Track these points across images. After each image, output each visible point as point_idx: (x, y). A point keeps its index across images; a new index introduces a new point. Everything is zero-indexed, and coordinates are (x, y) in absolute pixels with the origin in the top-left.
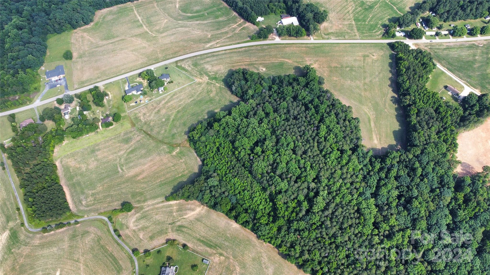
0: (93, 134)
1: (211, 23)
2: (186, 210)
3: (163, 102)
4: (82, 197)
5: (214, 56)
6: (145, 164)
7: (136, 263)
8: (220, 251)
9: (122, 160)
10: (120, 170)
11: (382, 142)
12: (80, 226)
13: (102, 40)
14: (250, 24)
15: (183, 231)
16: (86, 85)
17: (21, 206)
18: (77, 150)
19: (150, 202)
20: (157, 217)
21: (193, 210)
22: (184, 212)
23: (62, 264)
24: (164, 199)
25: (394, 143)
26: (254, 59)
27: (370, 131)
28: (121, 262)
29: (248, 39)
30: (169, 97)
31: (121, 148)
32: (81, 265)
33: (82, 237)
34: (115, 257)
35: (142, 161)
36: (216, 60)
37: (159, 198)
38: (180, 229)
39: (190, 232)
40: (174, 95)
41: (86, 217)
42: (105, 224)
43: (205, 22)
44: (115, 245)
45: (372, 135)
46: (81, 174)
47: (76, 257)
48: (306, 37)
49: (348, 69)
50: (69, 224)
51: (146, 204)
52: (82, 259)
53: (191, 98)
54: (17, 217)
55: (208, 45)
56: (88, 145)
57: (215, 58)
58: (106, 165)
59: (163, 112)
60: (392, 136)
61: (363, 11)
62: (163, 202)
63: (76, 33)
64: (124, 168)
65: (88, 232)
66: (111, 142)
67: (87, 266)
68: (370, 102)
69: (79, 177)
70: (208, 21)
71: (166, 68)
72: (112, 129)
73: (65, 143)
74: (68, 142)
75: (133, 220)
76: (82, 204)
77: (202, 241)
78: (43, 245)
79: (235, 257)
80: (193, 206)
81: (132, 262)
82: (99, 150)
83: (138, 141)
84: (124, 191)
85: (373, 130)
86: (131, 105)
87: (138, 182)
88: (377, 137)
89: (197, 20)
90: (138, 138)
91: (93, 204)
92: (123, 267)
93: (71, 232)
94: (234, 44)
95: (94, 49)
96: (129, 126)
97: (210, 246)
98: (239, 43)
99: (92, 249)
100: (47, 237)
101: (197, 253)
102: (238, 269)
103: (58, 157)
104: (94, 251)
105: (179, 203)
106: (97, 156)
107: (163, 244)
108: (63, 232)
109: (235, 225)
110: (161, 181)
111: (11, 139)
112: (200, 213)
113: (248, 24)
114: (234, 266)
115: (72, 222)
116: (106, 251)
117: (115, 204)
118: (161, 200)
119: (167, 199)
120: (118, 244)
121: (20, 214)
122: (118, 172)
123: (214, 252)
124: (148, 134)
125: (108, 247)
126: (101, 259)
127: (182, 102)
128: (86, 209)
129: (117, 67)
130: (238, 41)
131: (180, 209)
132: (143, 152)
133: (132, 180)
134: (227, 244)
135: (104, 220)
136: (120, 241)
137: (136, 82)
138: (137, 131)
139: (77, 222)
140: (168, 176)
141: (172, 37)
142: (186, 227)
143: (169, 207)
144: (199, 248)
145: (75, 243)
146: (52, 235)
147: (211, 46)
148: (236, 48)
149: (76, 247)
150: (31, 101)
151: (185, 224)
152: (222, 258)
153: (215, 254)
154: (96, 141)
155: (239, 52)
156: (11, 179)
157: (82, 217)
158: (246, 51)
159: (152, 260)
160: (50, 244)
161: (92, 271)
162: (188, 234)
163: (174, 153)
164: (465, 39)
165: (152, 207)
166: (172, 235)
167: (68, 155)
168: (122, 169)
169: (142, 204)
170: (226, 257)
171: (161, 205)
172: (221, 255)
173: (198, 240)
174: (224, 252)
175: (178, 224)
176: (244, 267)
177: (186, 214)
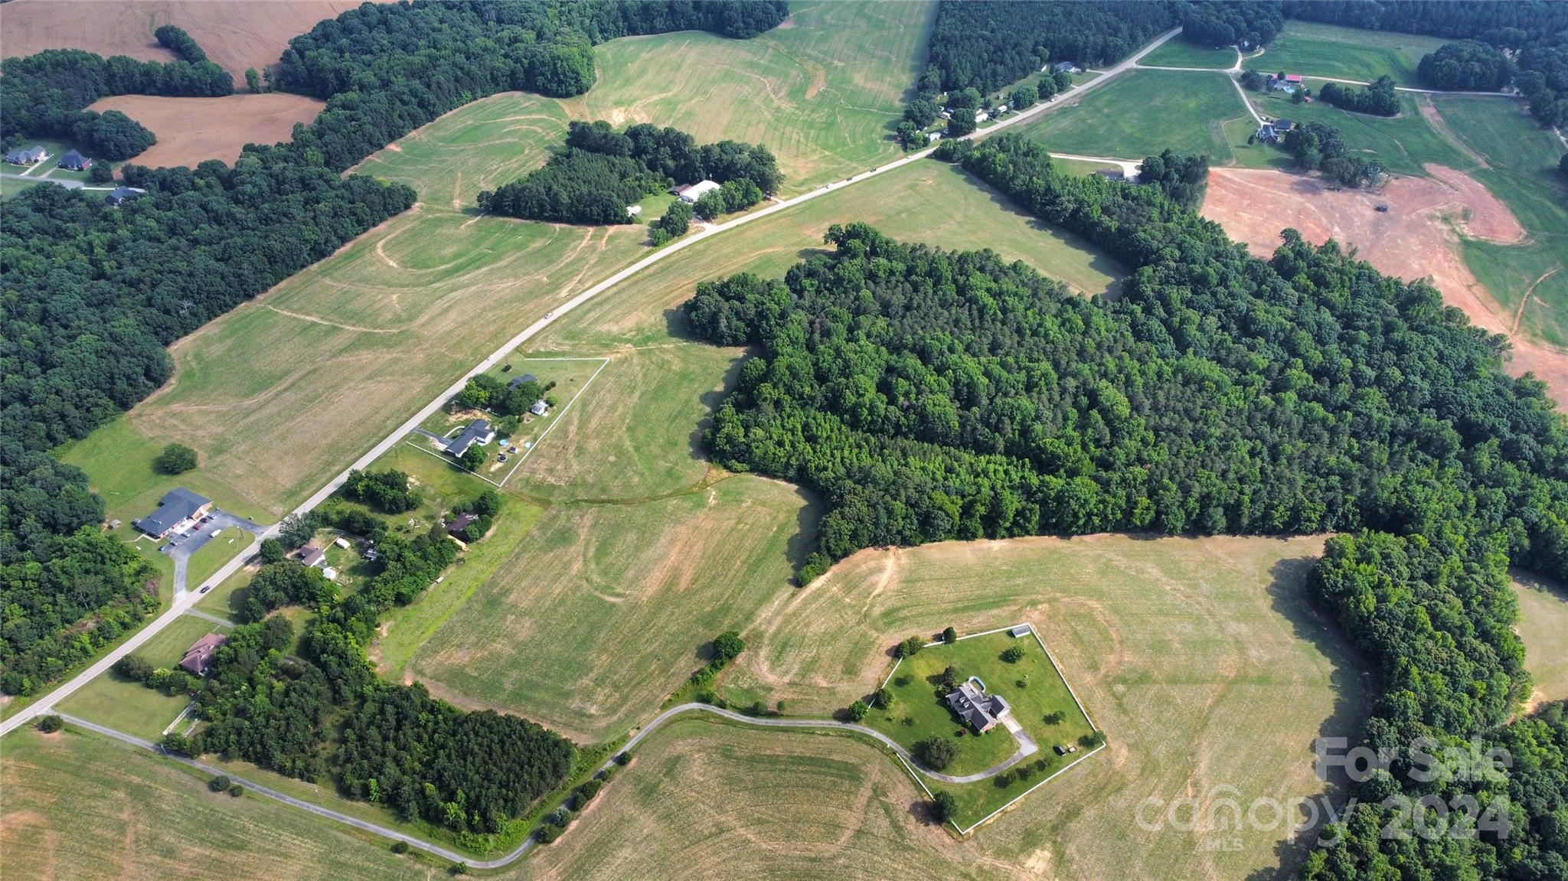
0: (451, 569)
1: (518, 259)
2: (864, 577)
3: (573, 429)
4: (575, 704)
5: (600, 304)
6: (664, 556)
7: (876, 734)
8: (1022, 600)
9: (596, 578)
10: (612, 599)
12: (640, 762)
13: (246, 396)
14: (616, 227)
15: (905, 618)
16: (305, 494)
17: (398, 836)
18: (441, 623)
19: (765, 613)
20: (813, 628)
21: (880, 569)
22: (864, 585)
23: (686, 868)
24: (792, 589)
25: (1110, 280)
28: (837, 757)
29: (646, 249)
30: (576, 414)
31: (566, 559)
32: (742, 831)
33: (673, 778)
34: (810, 758)
35: (649, 553)
36: (614, 307)
37: (778, 594)
38: (891, 617)
39: (920, 610)
40: (585, 405)
41: (635, 737)
42: (703, 716)
43: (502, 263)
44: (781, 736)
46: (514, 664)
47: (706, 826)
48: (763, 203)
49: (904, 215)
50: (603, 776)
51: (759, 621)
52: (729, 819)
53: (632, 392)
54: (418, 866)
55: (564, 293)
56: (464, 599)
57: (606, 307)
58: (561, 610)
59: (593, 445)
60: (1095, 272)
61: (823, 133)
62: (793, 595)
63: (140, 415)
64: (619, 590)
65: (678, 758)
66: (522, 563)
67: (760, 822)
69: (514, 674)
70: (508, 260)
71: (507, 368)
72: (494, 536)
73: (384, 630)
74: (391, 623)
75: (765, 667)
76: (591, 716)
77: (966, 609)
78: (580, 868)
79: (1065, 591)
80: (872, 564)
81: (861, 738)
82: (506, 592)
83: (594, 526)
84: (673, 628)
86: (492, 469)
87: (689, 593)
89: (479, 268)
90: (588, 520)
91: (625, 699)
92: (853, 760)
93: (627, 789)
94: (624, 268)
95: (246, 421)
96: (535, 509)
97: (993, 606)
98: (633, 263)
99: (730, 781)
100: (568, 845)
101: (984, 630)
102: (1095, 604)
103: (398, 668)
104: (742, 780)
105: (835, 575)
106: (514, 606)
107: (891, 666)
108: (607, 803)
109: (997, 545)
110: (744, 562)
111: (184, 713)
112: (901, 569)
113: (612, 230)
114: (1082, 605)
115: (608, 764)
116: (773, 760)
117: (683, 663)
118: (787, 595)
119: (799, 583)
120: (785, 730)
121: (417, 855)
122: (613, 605)
123: (1014, 608)
124: (603, 502)
125: (768, 752)
126: (778, 785)
127: (620, 409)
128: (615, 718)
129: (361, 422)
130: (628, 260)
131: (849, 586)
132: (631, 537)
133: (667, 596)
134: (1020, 581)
135: (691, 711)
136: (783, 723)
137: (453, 426)
138: (569, 508)
139: (622, 760)
140: (749, 543)
141: (453, 315)
142: (903, 608)
143: (820, 596)
144: (975, 621)
145: (669, 802)
146: (579, 830)
147: (572, 290)
149: (681, 808)
150: (156, 607)
151: (891, 603)
152: (1043, 607)
153: (1020, 610)
154: (476, 579)
155: (650, 276)
156: (289, 800)
157: (625, 739)
158: (663, 269)
159: (902, 706)
160: (599, 850)
161: (786, 821)
162: (921, 615)
163: (712, 501)
164: (1040, 107)
165: (780, 619)
166: (891, 640)
167: (424, 649)
168: (618, 595)
169: (751, 627)
170: (1049, 601)
171: (797, 602)
172: (1034, 604)
173: (956, 611)
174: (1033, 597)
175: (877, 611)
176: (1099, 595)
177: (874, 585)
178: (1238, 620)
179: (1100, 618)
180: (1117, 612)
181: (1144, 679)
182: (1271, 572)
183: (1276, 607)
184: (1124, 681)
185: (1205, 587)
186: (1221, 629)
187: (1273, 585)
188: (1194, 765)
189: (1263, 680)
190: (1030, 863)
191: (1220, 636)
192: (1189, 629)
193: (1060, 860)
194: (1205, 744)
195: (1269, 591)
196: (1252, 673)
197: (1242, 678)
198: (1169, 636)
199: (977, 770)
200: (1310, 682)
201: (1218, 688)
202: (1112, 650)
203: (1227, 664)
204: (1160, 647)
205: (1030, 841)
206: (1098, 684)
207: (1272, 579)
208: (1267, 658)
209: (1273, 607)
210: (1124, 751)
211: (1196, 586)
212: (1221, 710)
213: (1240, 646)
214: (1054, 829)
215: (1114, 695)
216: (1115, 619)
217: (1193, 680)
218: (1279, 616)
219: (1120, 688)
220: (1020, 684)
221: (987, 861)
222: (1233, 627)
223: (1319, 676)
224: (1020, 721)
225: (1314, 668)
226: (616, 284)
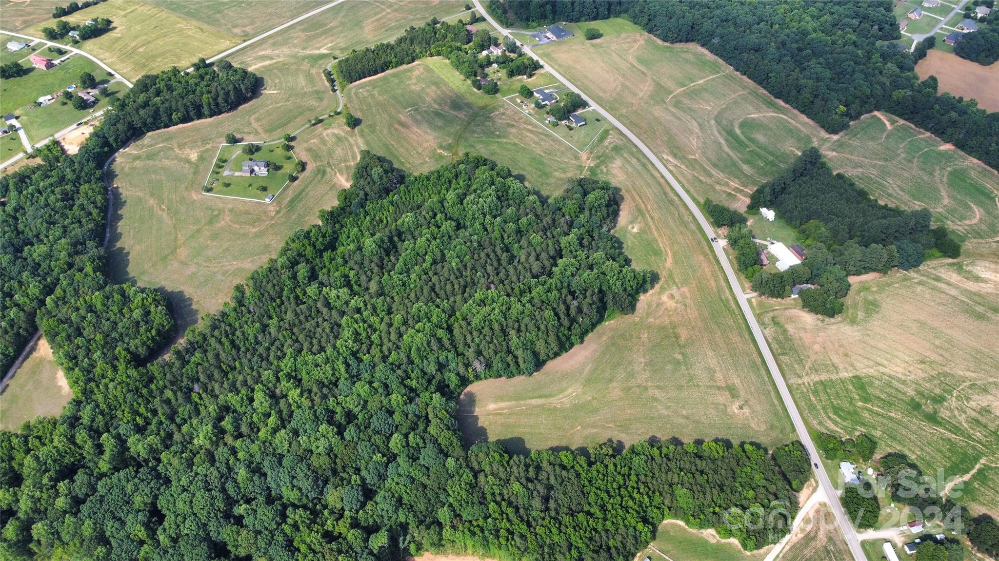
0: (462, 77)
1: (729, 156)
3: (529, 127)
4: (369, 88)
5: (644, 165)
7: (276, 142)
8: (284, 211)
11: (491, 417)
12: (330, 94)
13: (636, 57)
14: (748, 201)
15: (317, 175)
16: (545, 58)
18: (437, 72)
19: (360, 140)
20: (340, 150)
21: (346, 179)
22: (345, 173)
24: (364, 151)
26: (656, 215)
27: (518, 397)
28: (281, 130)
29: (702, 201)
30: (541, 131)
31: (443, 105)
33: (316, 98)
34: (286, 125)
35: (425, 125)
36: (636, 170)
37: (366, 146)
38: (321, 172)
39: (316, 182)
40: (546, 135)
41: (341, 96)
42: (331, 111)
43: (726, 149)
44: (303, 123)
45: (508, 401)
46: (401, 82)
47: (292, 99)
49: (678, 357)
50: (334, 86)
51: (358, 137)
53: (545, 152)
55: (667, 157)
56: (444, 77)
57: (639, 168)
59: (512, 130)
61: (906, 399)
62: (361, 151)
63: (642, 35)
64: (412, 112)
65: (322, 101)
66: (451, 94)
68: (594, 398)
69: (397, 81)
70: (731, 153)
71: (598, 120)
74: (447, 63)
75: (336, 131)
76: (359, 90)
77: (300, 193)
78: (310, 76)
79: (272, 226)
81: (279, 139)
82: (438, 87)
83: (457, 116)
84: (377, 117)
85: (522, 402)
86: (517, 99)
88: (503, 409)
89: (727, 141)
90: (461, 116)
91: (359, 98)
93: (323, 89)
94: (683, 186)
95: (614, 54)
96: (481, 105)
97: (292, 201)
98: (688, 192)
99: (301, 107)
100: (320, 76)
101: (284, 190)
102: (255, 230)
103: (426, 61)
104: (298, 109)
106: (429, 88)
107: (300, 160)
108: (323, 84)
110: (392, 145)
113: (745, 200)
114: (260, 226)
115: (336, 88)
116: (297, 117)
117: (359, 114)
118: (363, 149)
122: (406, 109)
123: (283, 206)
124: (470, 123)
125: (300, 118)
126: (287, 115)
127: (534, 145)
128: (353, 93)
129: (585, 76)
130: (692, 190)
132: (440, 124)
134: (294, 217)
136: (307, 126)
137: (561, 98)
138: (474, 113)
139: (335, 91)
140: (402, 150)
141: (669, 118)
142: (322, 178)
143: (352, 157)
144: (291, 192)
145: (309, 95)
146: (321, 79)
147: (667, 160)
148: (673, 189)
149: (305, 97)
150: (508, 27)
151: (328, 176)
152: (273, 214)
153: (280, 207)
154: (452, 82)
155: (665, 194)
157: (342, 93)
158: (671, 202)
159: (280, 153)
160: (311, 80)
162: (313, 180)
163: (440, 151)
165: (353, 143)
166: (310, 167)
167: (429, 67)
168: (409, 111)
169: (358, 135)
170: (273, 218)
171: (356, 150)
172: (278, 212)
173: (303, 190)
174: (281, 214)
175: (328, 170)
176: (256, 236)
177: (342, 174)
178: (194, 274)
179: (247, 227)
180: (244, 235)
181: (210, 222)
182: (197, 311)
183: (181, 293)
184: (216, 216)
185: (220, 277)
186: (197, 264)
187: (191, 304)
188: (168, 214)
189: (164, 259)
190: (196, 154)
191: (195, 260)
192: (210, 253)
193: (188, 161)
194: (170, 223)
195: (190, 299)
196: (170, 257)
197: (174, 251)
198: (214, 243)
199: (235, 158)
200: (143, 273)
201: (179, 242)
202: (231, 221)
203: (183, 253)
204: (214, 237)
205: (201, 158)
206: (224, 208)
207: (194, 307)
208: (169, 267)
209: (182, 292)
210: (195, 198)
211: (224, 274)
212: (172, 237)
213: (184, 264)
214: (197, 166)
215: (215, 210)
216: (242, 232)
217: (192, 236)
218: (177, 290)
219: (216, 213)
220: (250, 185)
221: (208, 146)
222: (193, 269)
223: (143, 278)
224: (237, 176)
225: (146, 279)
226: (663, 177)
